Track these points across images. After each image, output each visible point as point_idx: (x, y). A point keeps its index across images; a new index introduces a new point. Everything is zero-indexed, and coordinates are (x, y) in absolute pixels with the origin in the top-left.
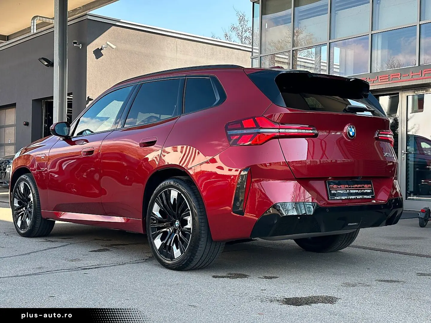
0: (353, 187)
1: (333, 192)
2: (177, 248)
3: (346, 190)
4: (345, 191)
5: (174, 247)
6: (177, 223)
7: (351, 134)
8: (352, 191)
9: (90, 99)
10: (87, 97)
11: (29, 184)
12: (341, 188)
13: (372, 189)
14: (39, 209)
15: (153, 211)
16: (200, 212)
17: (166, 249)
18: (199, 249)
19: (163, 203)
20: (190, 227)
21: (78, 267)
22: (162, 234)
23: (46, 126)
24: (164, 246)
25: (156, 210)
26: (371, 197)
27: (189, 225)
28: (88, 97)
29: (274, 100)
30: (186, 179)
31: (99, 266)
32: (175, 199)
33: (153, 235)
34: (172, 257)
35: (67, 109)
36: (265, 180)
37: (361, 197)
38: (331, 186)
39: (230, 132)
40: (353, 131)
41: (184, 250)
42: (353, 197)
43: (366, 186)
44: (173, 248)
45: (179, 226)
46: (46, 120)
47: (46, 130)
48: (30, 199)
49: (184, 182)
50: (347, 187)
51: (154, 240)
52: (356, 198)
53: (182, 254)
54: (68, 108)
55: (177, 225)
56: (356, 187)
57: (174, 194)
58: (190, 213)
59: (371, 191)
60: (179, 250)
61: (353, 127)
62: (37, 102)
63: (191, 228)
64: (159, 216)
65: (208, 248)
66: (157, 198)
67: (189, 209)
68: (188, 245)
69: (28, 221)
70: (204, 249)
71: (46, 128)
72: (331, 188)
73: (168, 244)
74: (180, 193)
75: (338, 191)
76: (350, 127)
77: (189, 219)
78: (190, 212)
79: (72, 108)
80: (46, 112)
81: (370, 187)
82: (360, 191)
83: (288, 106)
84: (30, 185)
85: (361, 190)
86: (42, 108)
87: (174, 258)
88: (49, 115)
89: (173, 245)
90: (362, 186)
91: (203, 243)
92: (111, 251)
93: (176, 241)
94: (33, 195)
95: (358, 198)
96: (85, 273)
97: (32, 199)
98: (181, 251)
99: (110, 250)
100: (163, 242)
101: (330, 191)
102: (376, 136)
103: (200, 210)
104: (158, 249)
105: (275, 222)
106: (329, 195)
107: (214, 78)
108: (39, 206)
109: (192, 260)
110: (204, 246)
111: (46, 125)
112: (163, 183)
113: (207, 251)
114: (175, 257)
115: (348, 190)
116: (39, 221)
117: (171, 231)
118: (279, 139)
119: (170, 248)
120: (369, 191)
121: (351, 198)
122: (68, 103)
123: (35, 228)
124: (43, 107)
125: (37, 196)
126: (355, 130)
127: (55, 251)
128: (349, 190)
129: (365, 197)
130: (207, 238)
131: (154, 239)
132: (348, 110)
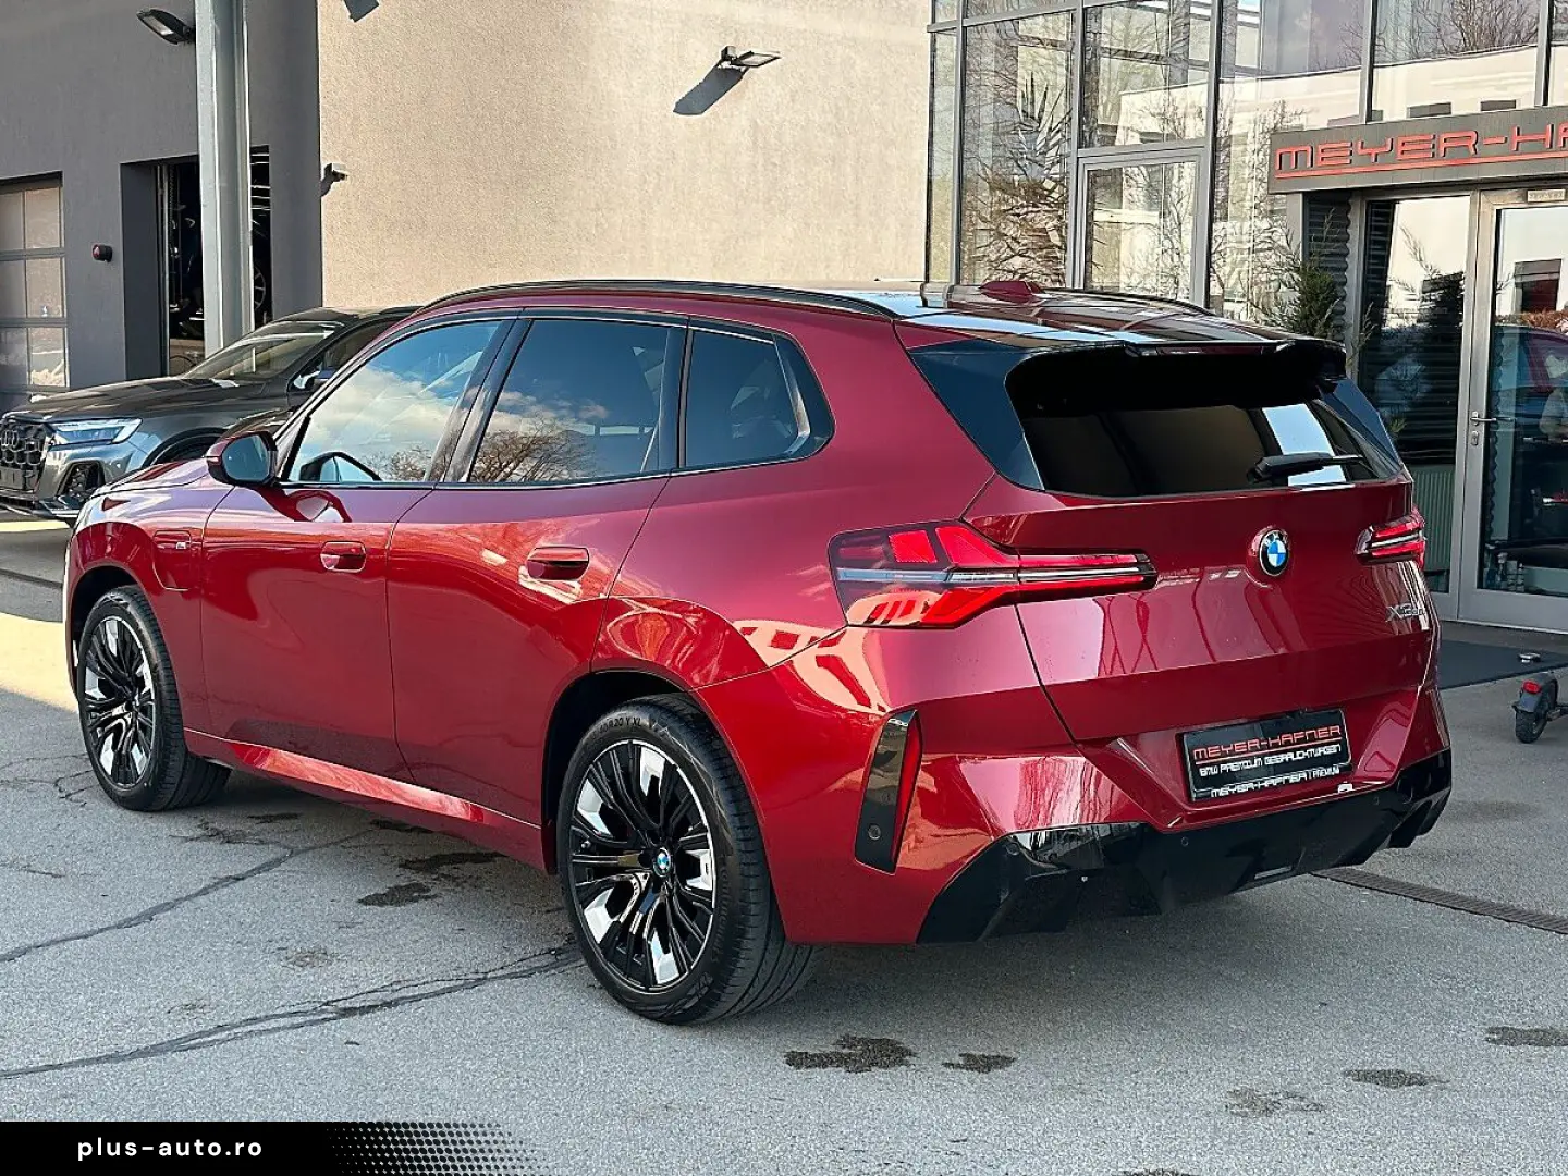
0: (1276, 746)
1: (1203, 772)
2: (666, 951)
3: (1252, 759)
4: (1246, 762)
5: (655, 944)
6: (664, 860)
7: (1273, 560)
8: (1270, 761)
9: (335, 174)
10: (323, 166)
11: (135, 626)
12: (1232, 753)
13: (1343, 743)
14: (175, 720)
15: (579, 809)
16: (741, 840)
17: (625, 946)
18: (739, 965)
19: (613, 784)
20: (709, 888)
21: (324, 1000)
22: (610, 891)
23: (175, 254)
24: (618, 932)
25: (589, 804)
26: (1338, 771)
27: (705, 881)
28: (329, 167)
29: (1003, 462)
30: (692, 715)
31: (397, 995)
32: (654, 780)
33: (579, 889)
34: (648, 977)
35: (250, 186)
36: (968, 758)
37: (1305, 776)
38: (1200, 750)
39: (844, 573)
40: (1281, 548)
41: (689, 964)
42: (1274, 781)
43: (1321, 733)
44: (649, 946)
45: (672, 870)
46: (176, 230)
47: (177, 269)
48: (140, 682)
49: (687, 725)
50: (1254, 749)
51: (584, 908)
52: (1287, 781)
53: (681, 974)
54: (253, 183)
55: (663, 866)
56: (1288, 743)
57: (652, 763)
58: (707, 840)
59: (1338, 748)
60: (671, 955)
61: (1280, 535)
62: (138, 172)
63: (711, 892)
64: (601, 827)
65: (771, 958)
66: (591, 766)
67: (705, 823)
68: (703, 948)
69: (138, 756)
70: (757, 963)
71: (177, 260)
72: (1199, 760)
73: (634, 929)
74: (673, 763)
75: (1224, 767)
76: (1271, 537)
77: (706, 858)
78: (709, 836)
79: (268, 185)
80: (174, 203)
81: (1336, 735)
82: (1301, 755)
83: (1053, 483)
84: (139, 632)
85: (1305, 749)
86: (159, 193)
87: (655, 983)
88: (185, 213)
89: (650, 937)
90: (1309, 735)
91: (752, 945)
92: (435, 896)
93: (660, 924)
94: (153, 670)
95: (1291, 781)
96: (348, 1043)
97: (149, 685)
98: (677, 964)
99: (432, 893)
100: (615, 920)
101: (1196, 769)
102: (1363, 550)
103: (744, 834)
104: (599, 940)
105: (1003, 898)
106: (1192, 784)
107: (787, 344)
108: (175, 712)
109: (718, 998)
110: (756, 955)
111: (176, 250)
112: (614, 716)
113: (767, 968)
114: (658, 978)
115: (1258, 756)
116: (176, 763)
117: (644, 885)
118: (1019, 606)
119: (640, 946)
120: (1332, 750)
121: (1266, 784)
122: (252, 167)
123: (164, 786)
124: (163, 192)
125: (167, 677)
126: (1286, 547)
127: (239, 902)
128: (1263, 756)
129: (1319, 772)
130: (769, 927)
131: (585, 903)
132: (1263, 476)
